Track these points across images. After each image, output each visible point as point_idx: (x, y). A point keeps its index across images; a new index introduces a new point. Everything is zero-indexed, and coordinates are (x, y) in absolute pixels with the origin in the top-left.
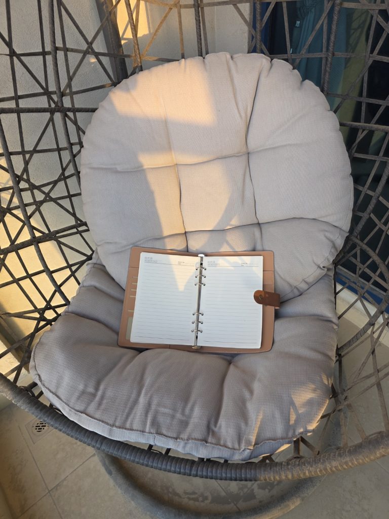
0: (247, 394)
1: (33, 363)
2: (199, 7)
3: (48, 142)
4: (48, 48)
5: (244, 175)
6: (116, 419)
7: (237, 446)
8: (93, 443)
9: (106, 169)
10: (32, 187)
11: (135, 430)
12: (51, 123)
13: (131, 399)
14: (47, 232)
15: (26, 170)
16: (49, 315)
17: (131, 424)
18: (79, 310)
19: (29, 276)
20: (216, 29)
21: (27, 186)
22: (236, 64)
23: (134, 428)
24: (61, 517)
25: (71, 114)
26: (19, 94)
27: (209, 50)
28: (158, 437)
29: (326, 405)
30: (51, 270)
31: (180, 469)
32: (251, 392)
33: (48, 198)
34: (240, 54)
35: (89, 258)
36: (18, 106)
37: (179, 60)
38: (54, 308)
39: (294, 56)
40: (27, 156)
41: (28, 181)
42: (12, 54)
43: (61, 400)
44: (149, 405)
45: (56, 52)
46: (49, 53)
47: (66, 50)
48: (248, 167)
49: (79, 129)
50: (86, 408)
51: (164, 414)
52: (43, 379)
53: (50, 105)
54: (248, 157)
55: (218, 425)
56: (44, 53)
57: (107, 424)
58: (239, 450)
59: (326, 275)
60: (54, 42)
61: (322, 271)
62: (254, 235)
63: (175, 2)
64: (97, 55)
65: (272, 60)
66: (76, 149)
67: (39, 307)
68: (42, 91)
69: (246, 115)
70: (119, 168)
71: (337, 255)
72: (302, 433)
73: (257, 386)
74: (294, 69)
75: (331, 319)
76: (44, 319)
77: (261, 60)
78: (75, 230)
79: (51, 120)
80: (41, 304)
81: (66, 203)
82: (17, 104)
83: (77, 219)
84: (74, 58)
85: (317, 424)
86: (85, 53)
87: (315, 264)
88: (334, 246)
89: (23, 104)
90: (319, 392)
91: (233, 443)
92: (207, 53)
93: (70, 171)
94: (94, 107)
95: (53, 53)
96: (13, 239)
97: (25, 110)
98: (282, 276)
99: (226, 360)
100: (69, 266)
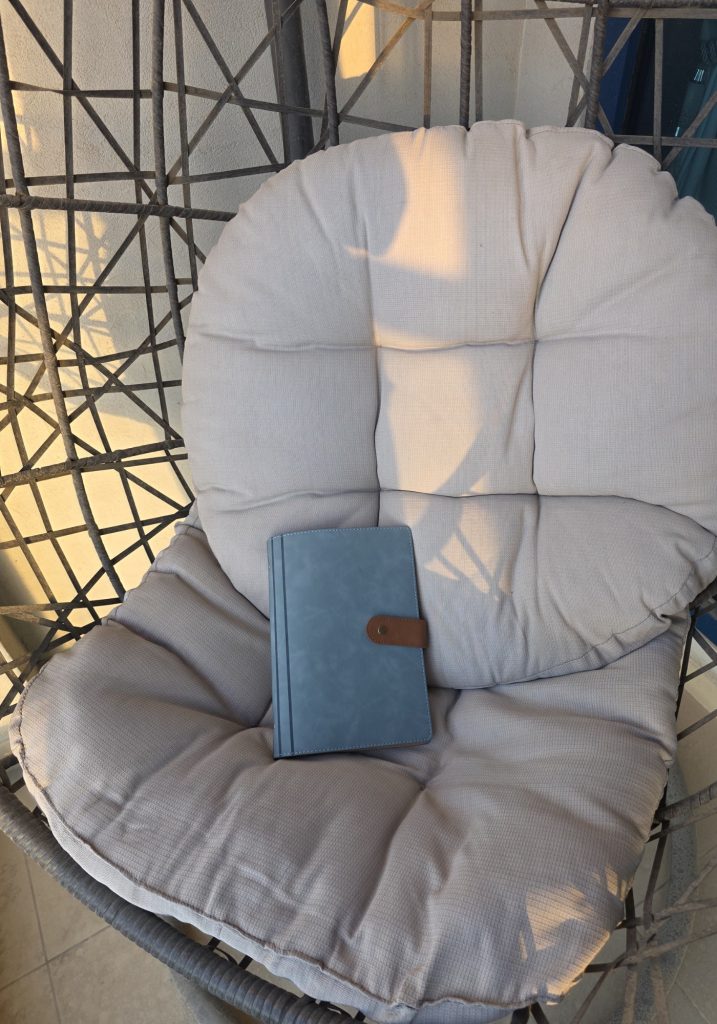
0: (434, 879)
1: (18, 717)
2: (471, 19)
3: (128, 272)
4: (147, 82)
5: (521, 382)
6: (149, 868)
7: (385, 993)
8: (102, 908)
9: (233, 340)
10: (83, 359)
11: (184, 903)
12: (138, 235)
13: (191, 832)
14: (102, 451)
15: (73, 325)
16: (79, 618)
17: (179, 886)
18: (134, 619)
19: (51, 535)
20: (519, 74)
21: (73, 356)
22: (533, 147)
23: (183, 897)
24: (60, 1021)
25: (180, 221)
26: (75, 173)
27: (484, 113)
28: (226, 928)
29: (602, 944)
30: (100, 527)
31: (261, 1008)
32: (444, 873)
33: (113, 385)
34: (547, 128)
35: (183, 512)
36: (72, 197)
37: (413, 129)
38: (90, 606)
39: (667, 141)
40: (81, 297)
41: (76, 346)
42: (70, 89)
43: (53, 805)
44: (224, 852)
45: (162, 94)
46: (147, 94)
47: (183, 90)
48: (529, 373)
49: (195, 253)
50: (97, 832)
51: (250, 881)
52: (27, 754)
53: (139, 200)
54: (534, 350)
55: (357, 934)
56: (136, 94)
57: (130, 876)
58: (390, 1002)
59: (669, 632)
60: (159, 72)
61: (660, 625)
62: (522, 519)
63: (421, 6)
64: (247, 105)
65: (616, 145)
66: (183, 291)
67: (59, 600)
68: (125, 170)
69: (540, 260)
70: (260, 342)
71: (698, 596)
72: (534, 998)
73: (458, 861)
74: (662, 170)
75: (660, 738)
76: (67, 626)
77: (592, 144)
78: (161, 454)
79: (139, 228)
80: (66, 594)
81: (150, 397)
82: (70, 191)
83: (169, 431)
84: (198, 108)
85: (575, 983)
86: (222, 99)
87: (646, 606)
88: (695, 572)
89: (82, 192)
90: (590, 909)
91: (379, 983)
92: (479, 118)
93: (167, 334)
94: (230, 210)
95: (155, 94)
96: (29, 458)
97: (85, 205)
98: (567, 618)
99: (415, 779)
100: (139, 524)
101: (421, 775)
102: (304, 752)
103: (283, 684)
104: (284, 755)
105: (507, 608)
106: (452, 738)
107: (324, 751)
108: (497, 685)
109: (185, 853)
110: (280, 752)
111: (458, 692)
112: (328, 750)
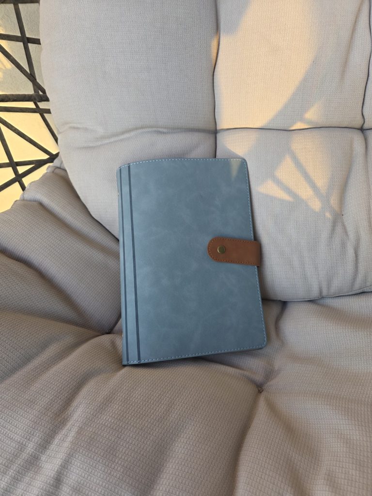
5: (359, 10)
13: (25, 456)
78: (31, 105)
99: (253, 382)
100: (13, 165)
101: (259, 378)
102: (150, 361)
103: (131, 297)
104: (132, 363)
105: (339, 229)
106: (283, 343)
107: (169, 358)
108: (323, 298)
109: (16, 480)
110: (128, 360)
111: (284, 304)
112: (173, 358)
